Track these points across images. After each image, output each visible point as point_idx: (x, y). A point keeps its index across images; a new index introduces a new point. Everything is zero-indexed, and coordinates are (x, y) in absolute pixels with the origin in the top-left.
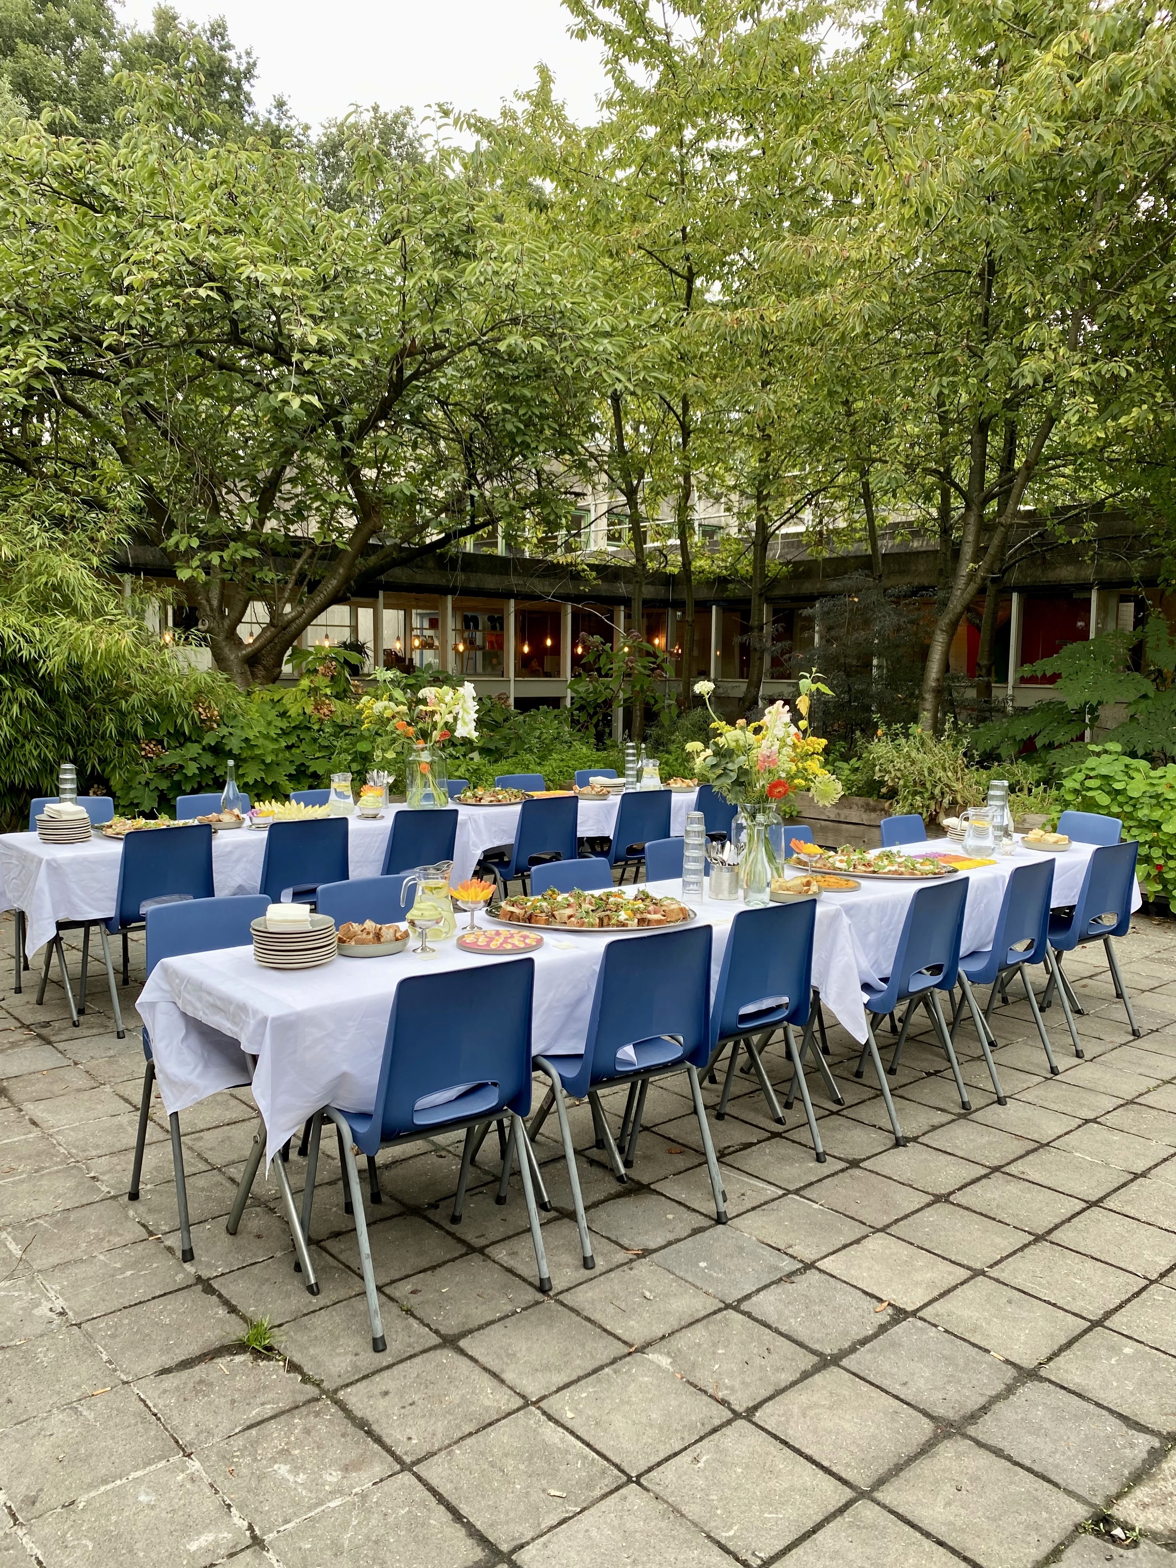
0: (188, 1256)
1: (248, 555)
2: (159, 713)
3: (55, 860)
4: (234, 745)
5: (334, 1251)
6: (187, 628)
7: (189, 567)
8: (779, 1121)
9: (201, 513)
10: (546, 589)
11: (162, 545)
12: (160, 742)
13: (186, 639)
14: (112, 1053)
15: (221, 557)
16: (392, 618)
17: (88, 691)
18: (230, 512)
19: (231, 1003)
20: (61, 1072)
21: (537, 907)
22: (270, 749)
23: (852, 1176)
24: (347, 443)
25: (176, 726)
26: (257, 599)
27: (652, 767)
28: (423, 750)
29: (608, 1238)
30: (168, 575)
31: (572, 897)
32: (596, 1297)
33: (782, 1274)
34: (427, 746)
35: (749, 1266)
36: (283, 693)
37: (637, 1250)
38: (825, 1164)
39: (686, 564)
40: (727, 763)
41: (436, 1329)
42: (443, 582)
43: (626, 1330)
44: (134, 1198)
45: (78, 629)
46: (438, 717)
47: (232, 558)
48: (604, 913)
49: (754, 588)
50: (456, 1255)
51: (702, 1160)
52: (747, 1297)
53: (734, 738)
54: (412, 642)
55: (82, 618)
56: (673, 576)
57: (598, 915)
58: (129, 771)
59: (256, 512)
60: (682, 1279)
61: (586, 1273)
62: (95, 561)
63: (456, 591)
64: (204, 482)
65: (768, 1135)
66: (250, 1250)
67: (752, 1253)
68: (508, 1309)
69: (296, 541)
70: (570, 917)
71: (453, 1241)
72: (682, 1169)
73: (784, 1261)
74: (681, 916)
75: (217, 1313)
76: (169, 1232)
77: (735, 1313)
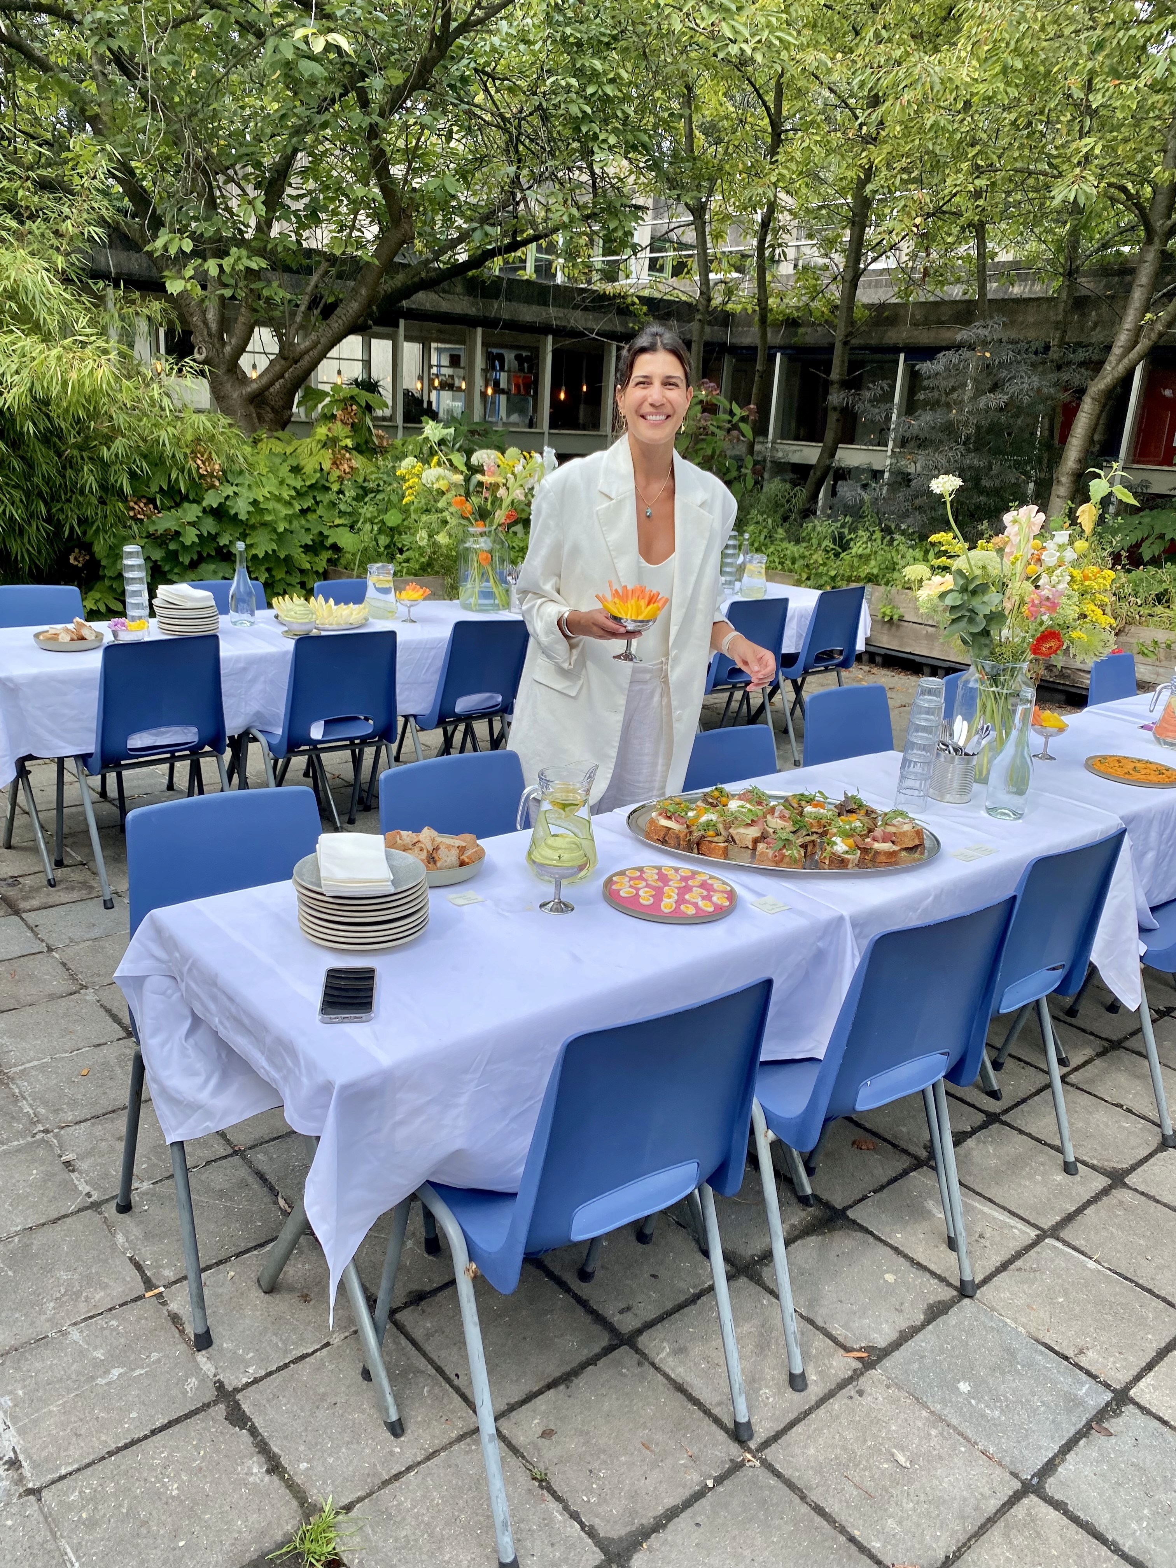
0: (204, 1341)
1: (254, 266)
2: (149, 464)
4: (241, 508)
5: (418, 1334)
6: (181, 357)
7: (181, 278)
8: (994, 1095)
9: (195, 207)
10: (589, 325)
11: (148, 248)
12: (152, 501)
13: (180, 370)
14: (96, 932)
15: (220, 266)
16: (411, 351)
17: (59, 434)
18: (228, 209)
20: (29, 963)
21: (709, 824)
22: (282, 515)
23: (1121, 1203)
24: (376, 118)
25: (170, 482)
26: (264, 324)
27: (757, 564)
28: (482, 534)
29: (811, 1322)
30: (155, 287)
31: (749, 801)
32: (821, 1458)
33: (1089, 1415)
34: (487, 529)
35: (1033, 1394)
36: (296, 443)
37: (860, 1350)
38: (1077, 1178)
39: (762, 301)
40: (975, 603)
41: (592, 1527)
42: (472, 311)
43: (886, 1543)
44: (125, 1208)
45: (42, 352)
46: (501, 492)
47: (233, 269)
48: (808, 838)
49: (839, 334)
50: (597, 1349)
51: (906, 1163)
52: (1049, 1468)
53: (980, 564)
54: (431, 382)
55: (47, 338)
56: (733, 315)
57: (800, 841)
58: (115, 535)
59: (262, 209)
60: (940, 1418)
61: (798, 1401)
62: (60, 262)
63: (488, 323)
64: (198, 164)
65: (982, 1117)
66: (294, 1329)
67: (1029, 1365)
68: (693, 1479)
69: (310, 253)
70: (756, 841)
71: (589, 1319)
72: (884, 1180)
73: (1082, 1385)
74: (917, 842)
75: (249, 1473)
76: (175, 1282)
77: (1042, 1504)
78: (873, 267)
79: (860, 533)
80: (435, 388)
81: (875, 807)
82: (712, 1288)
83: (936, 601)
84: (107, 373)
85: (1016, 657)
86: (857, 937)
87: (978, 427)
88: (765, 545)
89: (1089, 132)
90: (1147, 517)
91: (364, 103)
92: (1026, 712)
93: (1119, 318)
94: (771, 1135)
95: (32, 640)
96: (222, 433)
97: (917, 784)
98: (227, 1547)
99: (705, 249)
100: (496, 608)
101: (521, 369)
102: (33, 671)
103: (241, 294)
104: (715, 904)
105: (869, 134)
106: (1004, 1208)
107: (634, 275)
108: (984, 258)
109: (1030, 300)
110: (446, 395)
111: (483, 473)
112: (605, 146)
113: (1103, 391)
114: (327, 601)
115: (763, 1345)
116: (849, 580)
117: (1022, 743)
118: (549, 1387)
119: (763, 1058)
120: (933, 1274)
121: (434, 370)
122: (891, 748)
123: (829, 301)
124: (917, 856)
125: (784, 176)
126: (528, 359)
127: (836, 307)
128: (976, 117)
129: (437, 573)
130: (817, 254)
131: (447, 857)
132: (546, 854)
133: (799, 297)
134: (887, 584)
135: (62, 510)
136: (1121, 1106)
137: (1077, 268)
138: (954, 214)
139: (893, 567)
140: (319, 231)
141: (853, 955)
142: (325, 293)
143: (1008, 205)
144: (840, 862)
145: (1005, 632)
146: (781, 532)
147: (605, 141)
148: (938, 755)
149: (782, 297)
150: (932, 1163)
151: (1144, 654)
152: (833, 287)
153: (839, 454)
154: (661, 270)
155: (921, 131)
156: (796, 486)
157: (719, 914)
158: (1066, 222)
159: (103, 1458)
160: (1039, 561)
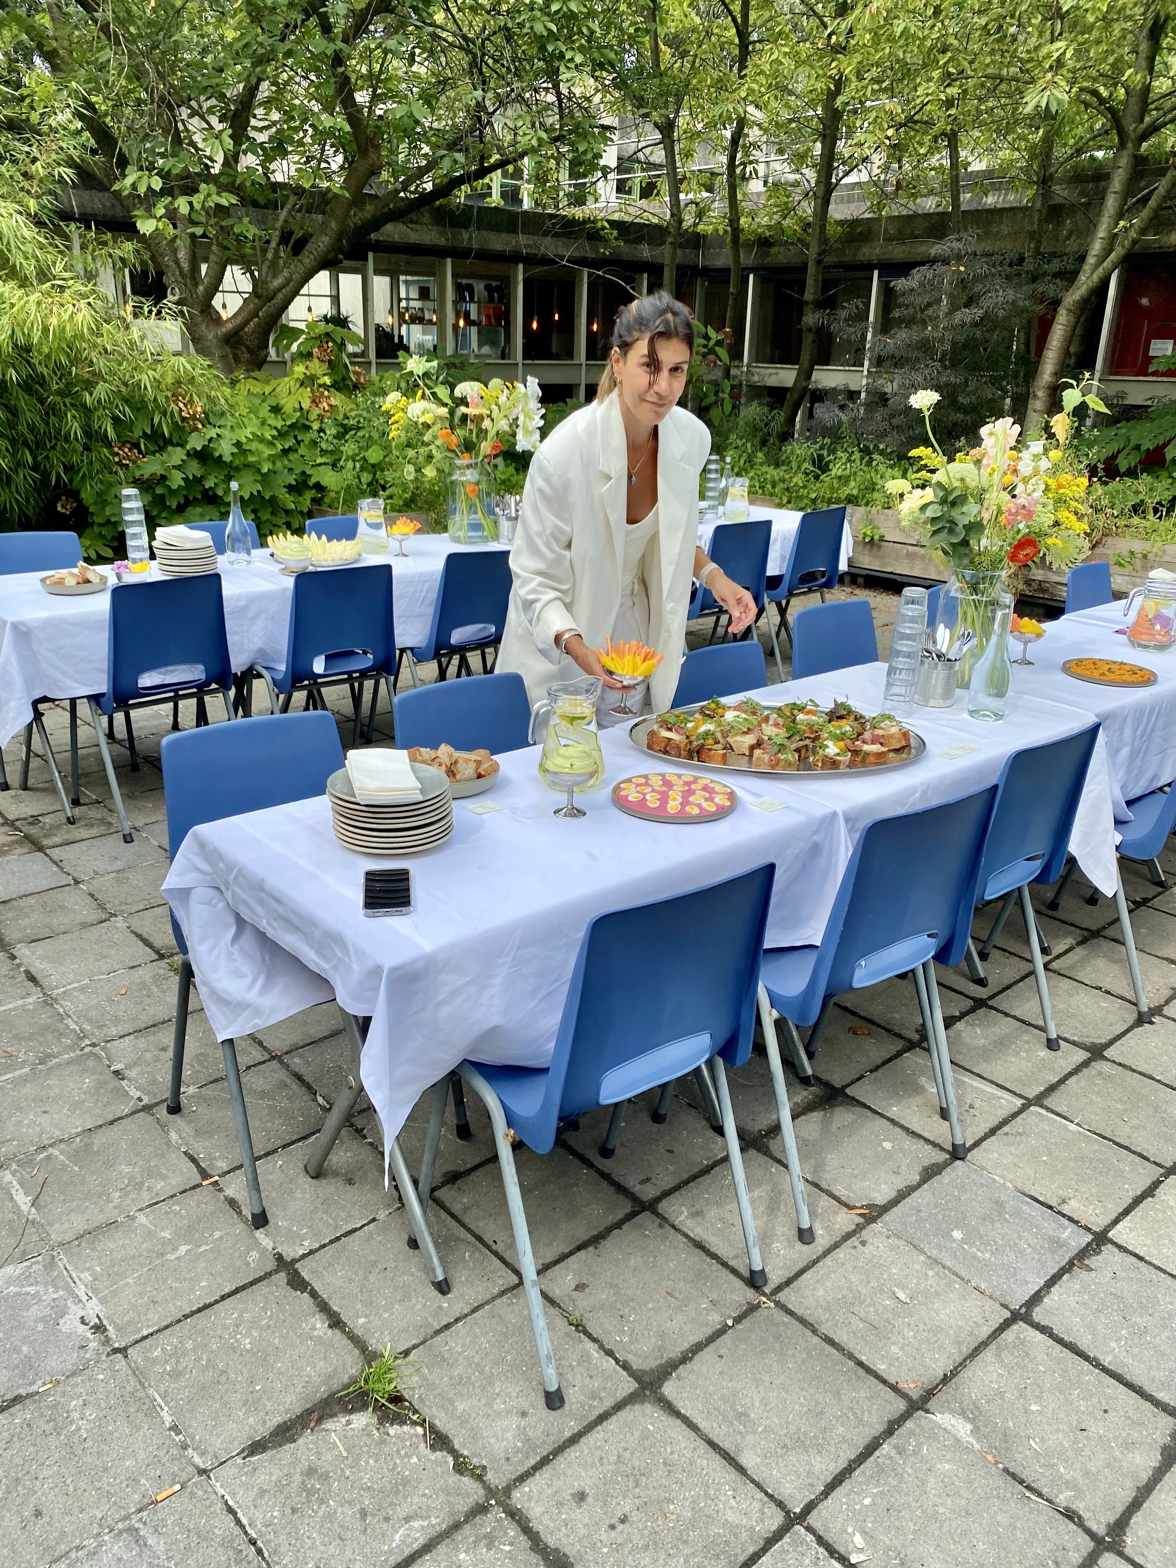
0: (260, 1220)
1: (224, 202)
2: (131, 408)
3: (22, 623)
4: (225, 449)
5: (456, 1208)
6: (158, 299)
7: (152, 216)
8: (981, 982)
9: (161, 143)
10: (560, 251)
11: (116, 187)
12: (136, 445)
13: (159, 312)
14: (119, 865)
15: (191, 203)
16: (381, 284)
17: (42, 381)
18: (193, 144)
19: (315, 925)
20: (60, 895)
21: (707, 733)
22: (266, 455)
23: (1100, 1074)
24: (340, 45)
25: (153, 426)
26: (236, 263)
27: (739, 487)
28: (469, 466)
29: (816, 1185)
30: (128, 229)
31: (744, 712)
32: (830, 1298)
33: (1070, 1255)
34: (473, 461)
35: (1020, 1238)
36: (274, 383)
37: (862, 1207)
38: (1060, 1053)
39: (734, 220)
40: (955, 513)
41: (625, 1362)
42: (442, 241)
43: (890, 1365)
44: (175, 1109)
45: (20, 298)
46: (486, 424)
47: (203, 206)
48: (801, 743)
49: (812, 253)
50: (620, 1215)
51: (900, 1045)
52: (1036, 1299)
53: (959, 476)
54: (401, 316)
55: (24, 283)
56: (705, 236)
57: (794, 746)
58: (102, 482)
59: (229, 144)
60: (936, 1262)
61: (807, 1252)
62: (33, 205)
63: (458, 254)
64: (162, 99)
65: (970, 1003)
66: (343, 1207)
67: (1017, 1214)
68: (715, 1320)
69: (276, 186)
70: (752, 748)
71: (612, 1189)
72: (880, 1062)
73: (1065, 1229)
74: (904, 743)
75: (314, 1328)
76: (228, 1172)
77: (1030, 1329)
78: (845, 181)
79: (839, 454)
80: (405, 322)
81: (864, 713)
82: (726, 1159)
83: (917, 513)
84: (88, 317)
85: (995, 564)
86: (850, 831)
87: (954, 344)
88: (745, 470)
89: (1060, 34)
90: (1123, 429)
91: (326, 28)
92: (1005, 617)
93: (1091, 226)
94: (775, 1014)
95: (39, 585)
96: (202, 375)
97: (903, 690)
98: (299, 1389)
99: (675, 168)
100: (485, 539)
101: (491, 299)
102: (43, 614)
103: (212, 232)
104: (717, 805)
105: (838, 44)
106: (992, 1082)
107: (603, 199)
108: (957, 168)
109: (1003, 210)
110: (416, 329)
111: (467, 405)
112: (572, 65)
113: (1078, 302)
114: (319, 538)
115: (773, 1205)
116: (830, 502)
117: (1001, 648)
118: (580, 1248)
119: (767, 945)
120: (927, 1141)
121: (403, 304)
122: (875, 659)
123: (801, 219)
124: (904, 756)
125: (753, 91)
126: (498, 289)
127: (809, 225)
128: (946, 22)
129: (421, 508)
130: (787, 170)
131: (466, 770)
132: (557, 763)
133: (771, 215)
134: (867, 504)
135: (47, 457)
136: (1100, 989)
137: (1051, 175)
138: (926, 123)
139: (872, 487)
140: (285, 162)
141: (847, 848)
142: (296, 229)
143: (979, 112)
144: (833, 764)
145: (984, 542)
146: (760, 456)
147: (572, 60)
148: (922, 662)
149: (753, 215)
150: (925, 1045)
151: (1120, 565)
152: (804, 204)
153: (815, 376)
154: (629, 192)
155: (891, 39)
156: (773, 409)
157: (721, 814)
158: (1038, 128)
159: (179, 1321)
160: (1015, 471)
